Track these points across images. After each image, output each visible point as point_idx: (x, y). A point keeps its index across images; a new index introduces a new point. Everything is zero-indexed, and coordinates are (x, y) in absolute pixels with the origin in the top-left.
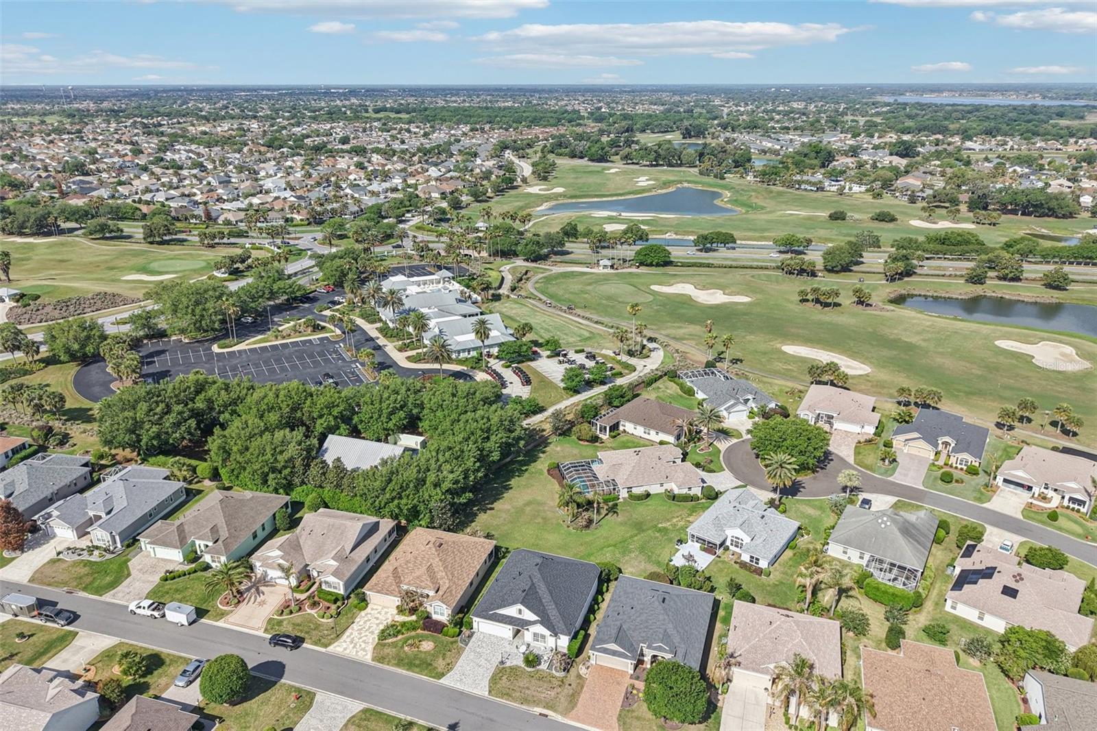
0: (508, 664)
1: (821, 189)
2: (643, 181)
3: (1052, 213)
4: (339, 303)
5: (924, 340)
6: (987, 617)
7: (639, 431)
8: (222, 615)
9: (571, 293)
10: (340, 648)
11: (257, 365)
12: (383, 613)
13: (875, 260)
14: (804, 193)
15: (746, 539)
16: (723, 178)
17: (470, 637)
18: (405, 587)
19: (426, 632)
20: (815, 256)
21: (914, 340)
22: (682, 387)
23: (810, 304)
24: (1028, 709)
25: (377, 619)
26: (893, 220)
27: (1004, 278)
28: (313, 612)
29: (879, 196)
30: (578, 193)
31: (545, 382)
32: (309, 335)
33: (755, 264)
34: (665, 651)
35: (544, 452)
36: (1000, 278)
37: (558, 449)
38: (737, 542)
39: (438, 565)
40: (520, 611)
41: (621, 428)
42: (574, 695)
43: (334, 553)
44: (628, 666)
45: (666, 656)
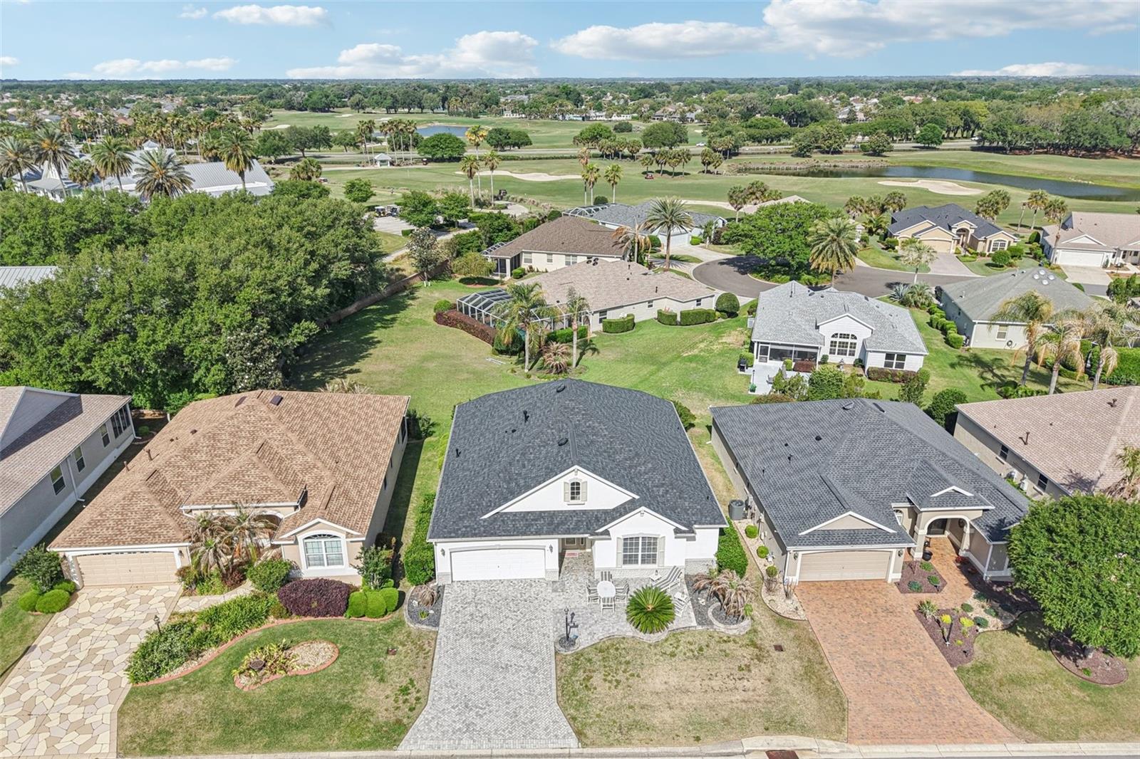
0: (584, 640)
7: (557, 263)
12: (134, 603)
15: (863, 333)
17: (436, 599)
18: (197, 510)
19: (296, 620)
25: (117, 622)
27: (827, 152)
35: (412, 299)
36: (823, 153)
37: (436, 292)
38: (842, 344)
39: (289, 442)
40: (575, 489)
41: (524, 266)
42: (813, 671)
44: (885, 563)
45: (970, 515)
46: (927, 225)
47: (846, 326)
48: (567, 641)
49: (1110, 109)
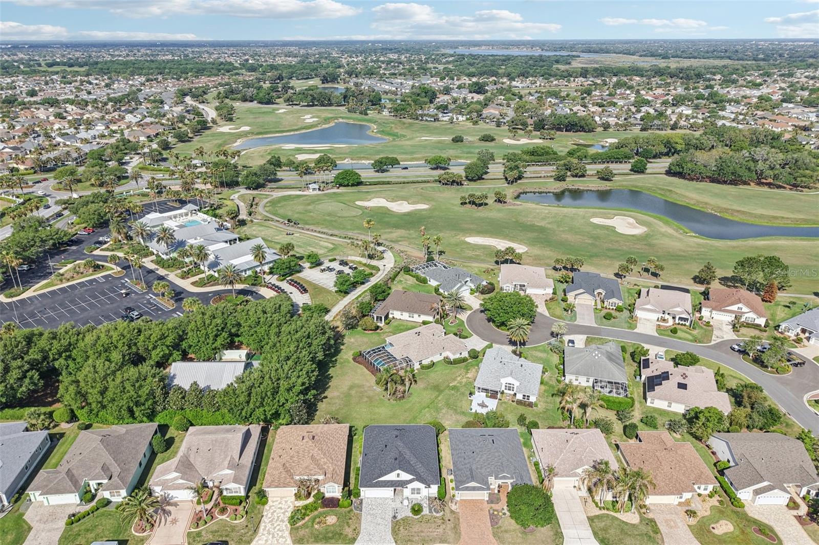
0: (399, 517)
1: (437, 120)
2: (309, 119)
3: (582, 129)
4: (106, 243)
5: (549, 223)
6: (673, 404)
7: (405, 316)
9: (298, 213)
11: (54, 309)
12: (284, 502)
13: (496, 169)
14: (426, 123)
15: (516, 384)
16: (367, 114)
17: (361, 503)
18: (298, 478)
19: (326, 509)
20: (458, 170)
21: (542, 224)
22: (418, 278)
23: (468, 206)
24: (717, 458)
25: (281, 508)
26: (493, 140)
27: (576, 176)
28: (224, 517)
29: (476, 123)
30: (263, 131)
31: (318, 290)
32: (92, 275)
33: (420, 179)
34: (508, 478)
35: (343, 344)
36: (573, 176)
37: (352, 340)
38: (509, 387)
39: (319, 454)
40: (398, 475)
41: (391, 316)
42: (456, 528)
43: (226, 463)
44: (484, 496)
45: (509, 481)
46: (581, 291)
47: (510, 380)
49: (747, 155)
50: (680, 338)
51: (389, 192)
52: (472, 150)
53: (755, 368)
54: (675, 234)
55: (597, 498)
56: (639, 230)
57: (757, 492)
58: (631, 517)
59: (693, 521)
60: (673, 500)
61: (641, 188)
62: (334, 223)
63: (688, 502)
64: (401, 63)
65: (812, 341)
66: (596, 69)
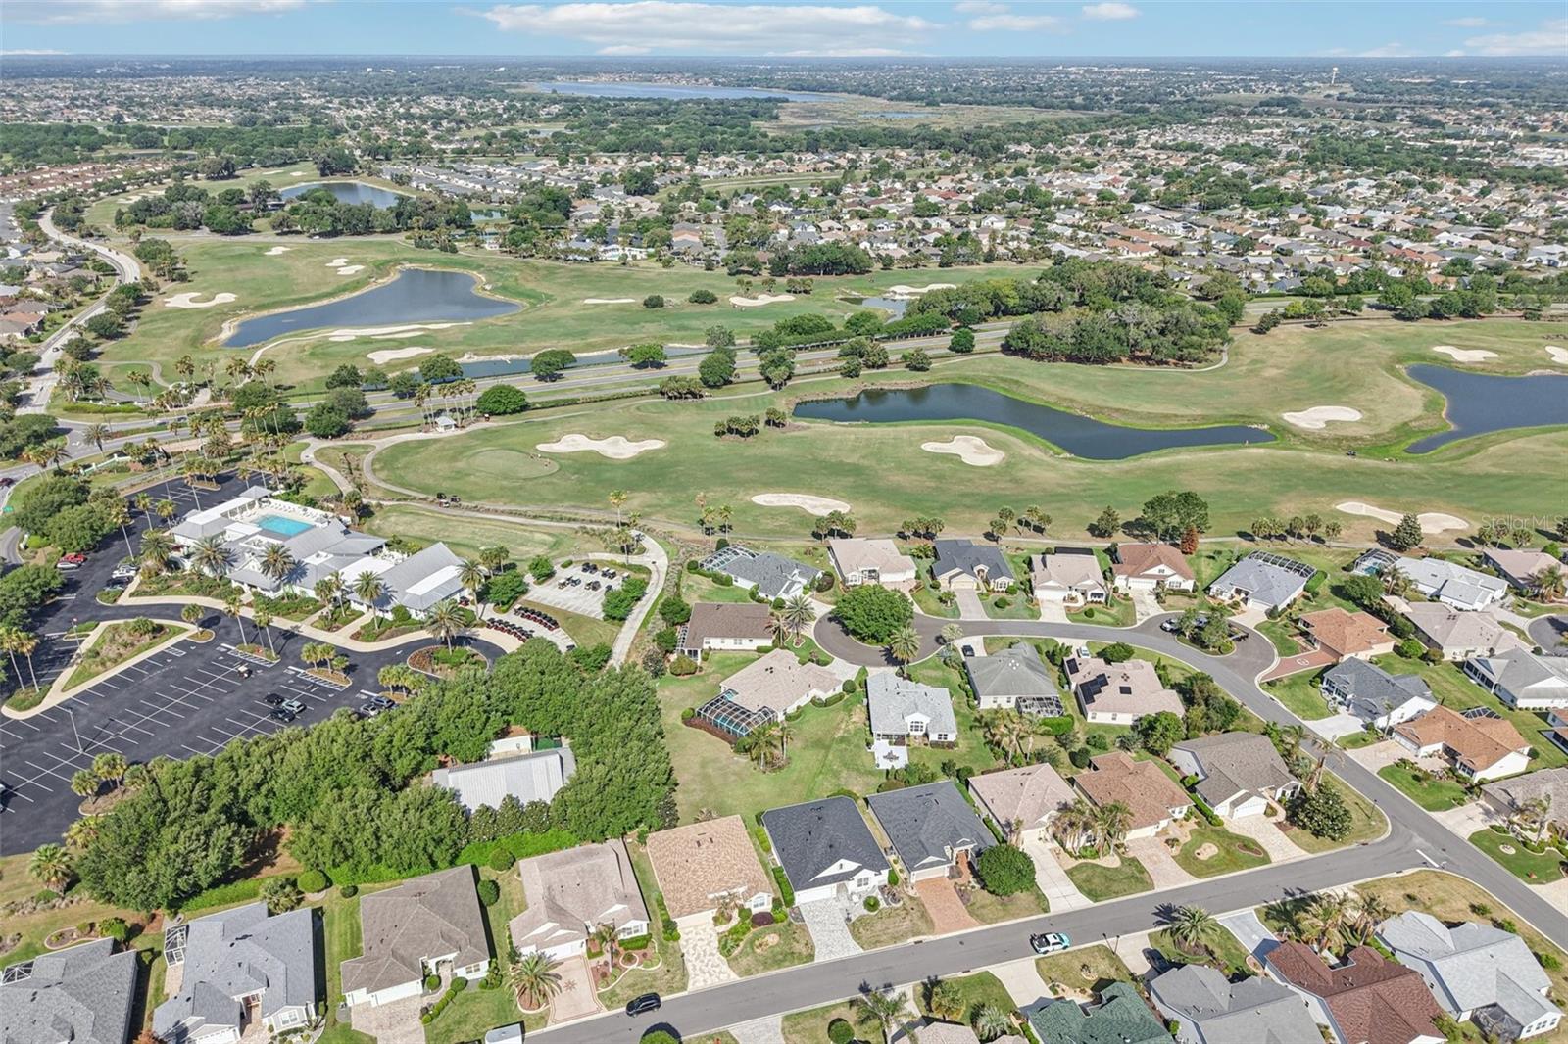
0: (853, 919)
1: (594, 259)
3: (850, 268)
4: (130, 579)
5: (864, 458)
6: (1119, 715)
7: (729, 644)
8: (542, 1019)
9: (446, 478)
10: (697, 983)
11: (128, 717)
12: (702, 932)
13: (747, 364)
14: (577, 266)
15: (926, 720)
17: (799, 912)
18: (714, 896)
19: (759, 928)
20: (684, 367)
21: (853, 459)
22: (717, 579)
23: (728, 436)
24: (1183, 773)
25: (702, 940)
26: (714, 300)
27: (874, 366)
28: (634, 966)
29: (670, 264)
30: (261, 299)
31: (575, 622)
33: (625, 390)
34: (967, 844)
35: (659, 702)
36: (869, 367)
37: (667, 693)
38: (916, 726)
40: (841, 866)
41: (707, 647)
42: (924, 915)
43: (611, 896)
44: (943, 871)
45: (969, 847)
46: (957, 570)
47: (917, 717)
48: (848, 919)
49: (1113, 316)
50: (1099, 623)
51: (583, 421)
52: (686, 323)
53: (1194, 650)
54: (1045, 458)
55: (1069, 846)
56: (993, 458)
57: (1234, 804)
58: (1111, 861)
59: (1175, 851)
60: (1149, 831)
61: (973, 380)
62: (521, 492)
63: (1165, 831)
64: (461, 122)
65: (1251, 603)
66: (830, 136)
